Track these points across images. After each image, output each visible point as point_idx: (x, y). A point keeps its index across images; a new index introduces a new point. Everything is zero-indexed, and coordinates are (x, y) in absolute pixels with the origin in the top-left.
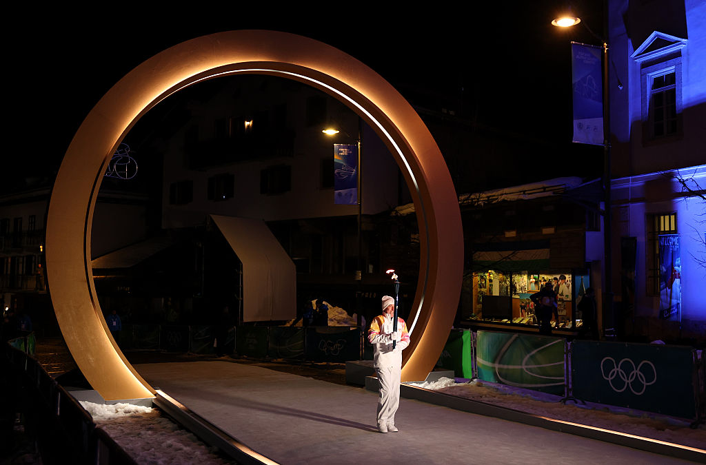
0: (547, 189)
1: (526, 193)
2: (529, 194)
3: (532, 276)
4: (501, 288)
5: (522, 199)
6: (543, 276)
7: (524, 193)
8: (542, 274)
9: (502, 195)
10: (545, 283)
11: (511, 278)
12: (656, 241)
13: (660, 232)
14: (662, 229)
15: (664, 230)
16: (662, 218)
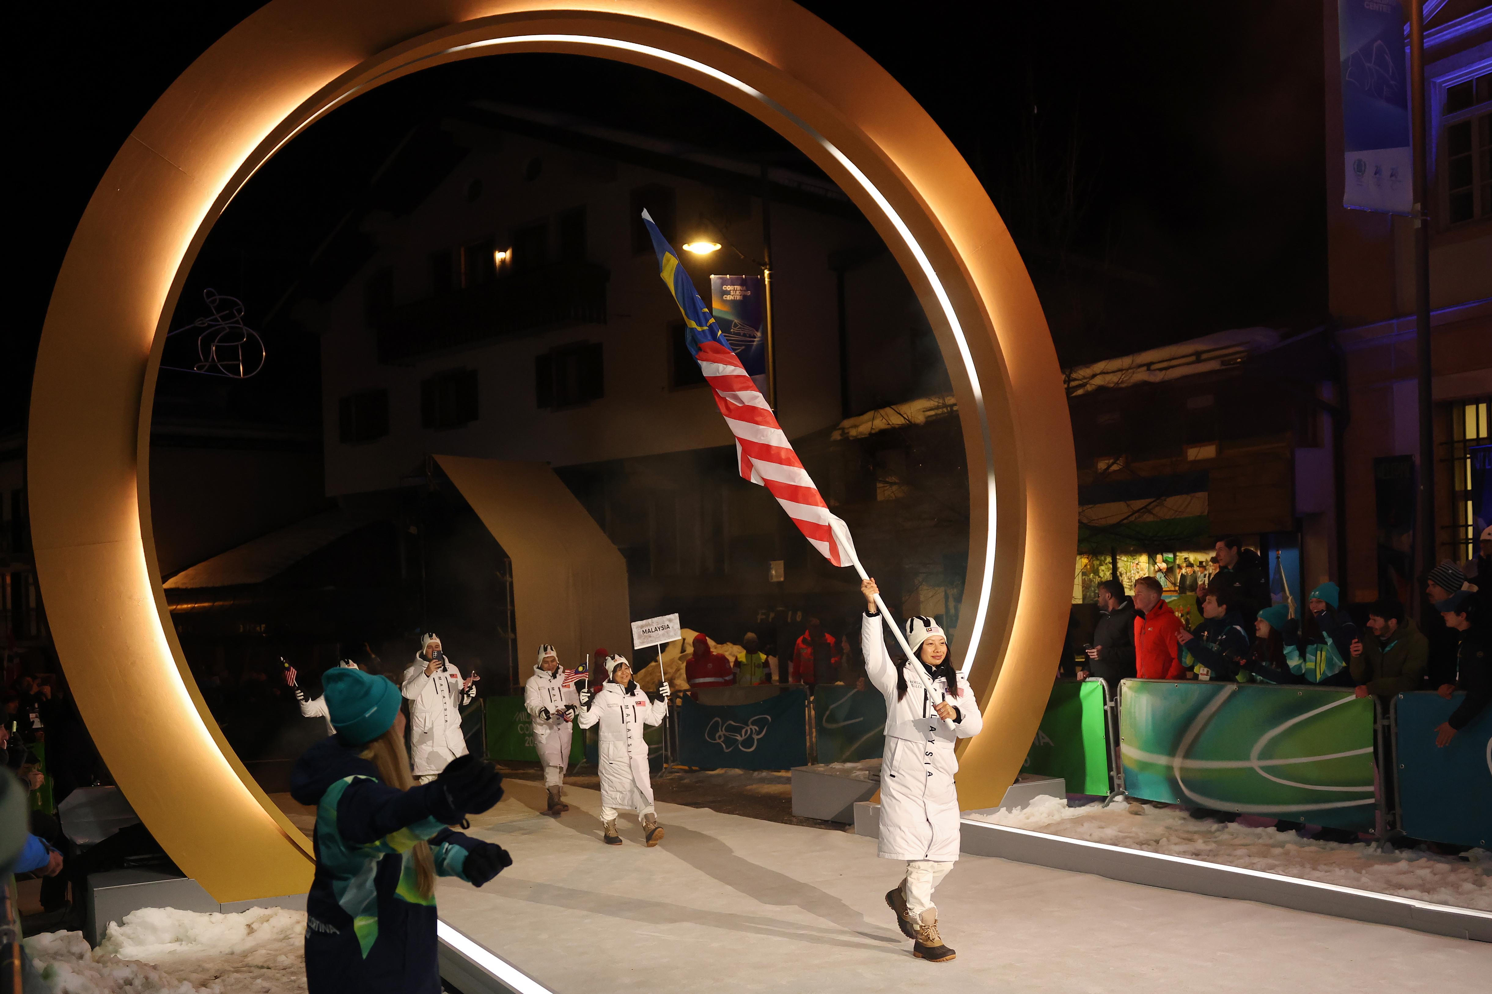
0: (1204, 356)
1: (1153, 367)
2: (1161, 370)
5: (1145, 383)
7: (1150, 369)
8: (1181, 550)
9: (1094, 376)
10: (1189, 570)
11: (1114, 563)
12: (1457, 463)
13: (1465, 441)
14: (1471, 434)
15: (1475, 437)
16: (1470, 411)
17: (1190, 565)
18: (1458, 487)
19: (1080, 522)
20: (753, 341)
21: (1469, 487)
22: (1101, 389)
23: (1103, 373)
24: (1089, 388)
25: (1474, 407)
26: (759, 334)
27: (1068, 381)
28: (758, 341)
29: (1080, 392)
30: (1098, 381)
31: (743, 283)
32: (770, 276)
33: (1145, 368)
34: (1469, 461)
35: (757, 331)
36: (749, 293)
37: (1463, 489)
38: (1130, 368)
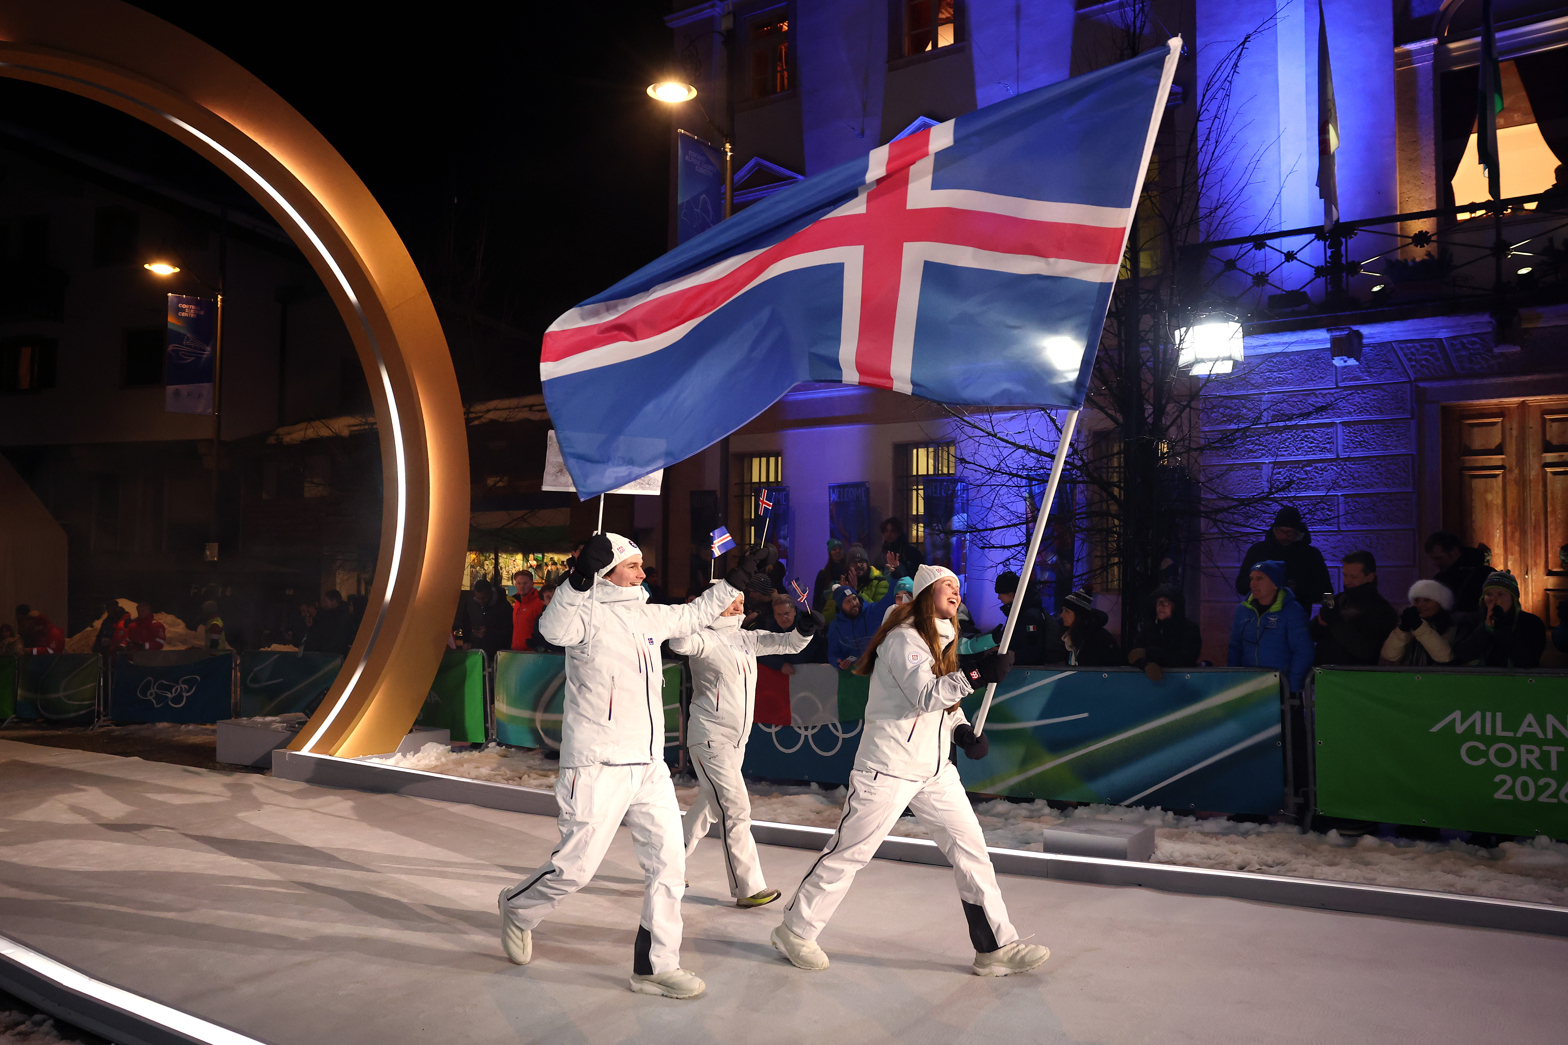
1: (535, 408)
3: (531, 556)
4: (473, 576)
5: (528, 421)
6: (550, 555)
7: (530, 410)
8: (548, 552)
9: (488, 411)
10: (554, 567)
11: (496, 559)
12: (746, 498)
13: (752, 483)
14: (755, 479)
15: (758, 481)
16: (756, 461)
17: (555, 564)
18: (746, 517)
19: (471, 525)
20: (204, 354)
21: (753, 517)
22: (492, 422)
23: (496, 409)
24: (483, 420)
25: (758, 459)
26: (209, 349)
27: (467, 413)
28: (207, 354)
29: (476, 422)
30: (491, 416)
31: (197, 303)
32: (222, 300)
33: (527, 409)
34: (753, 498)
35: (208, 346)
36: (202, 313)
37: (749, 517)
38: (517, 408)
